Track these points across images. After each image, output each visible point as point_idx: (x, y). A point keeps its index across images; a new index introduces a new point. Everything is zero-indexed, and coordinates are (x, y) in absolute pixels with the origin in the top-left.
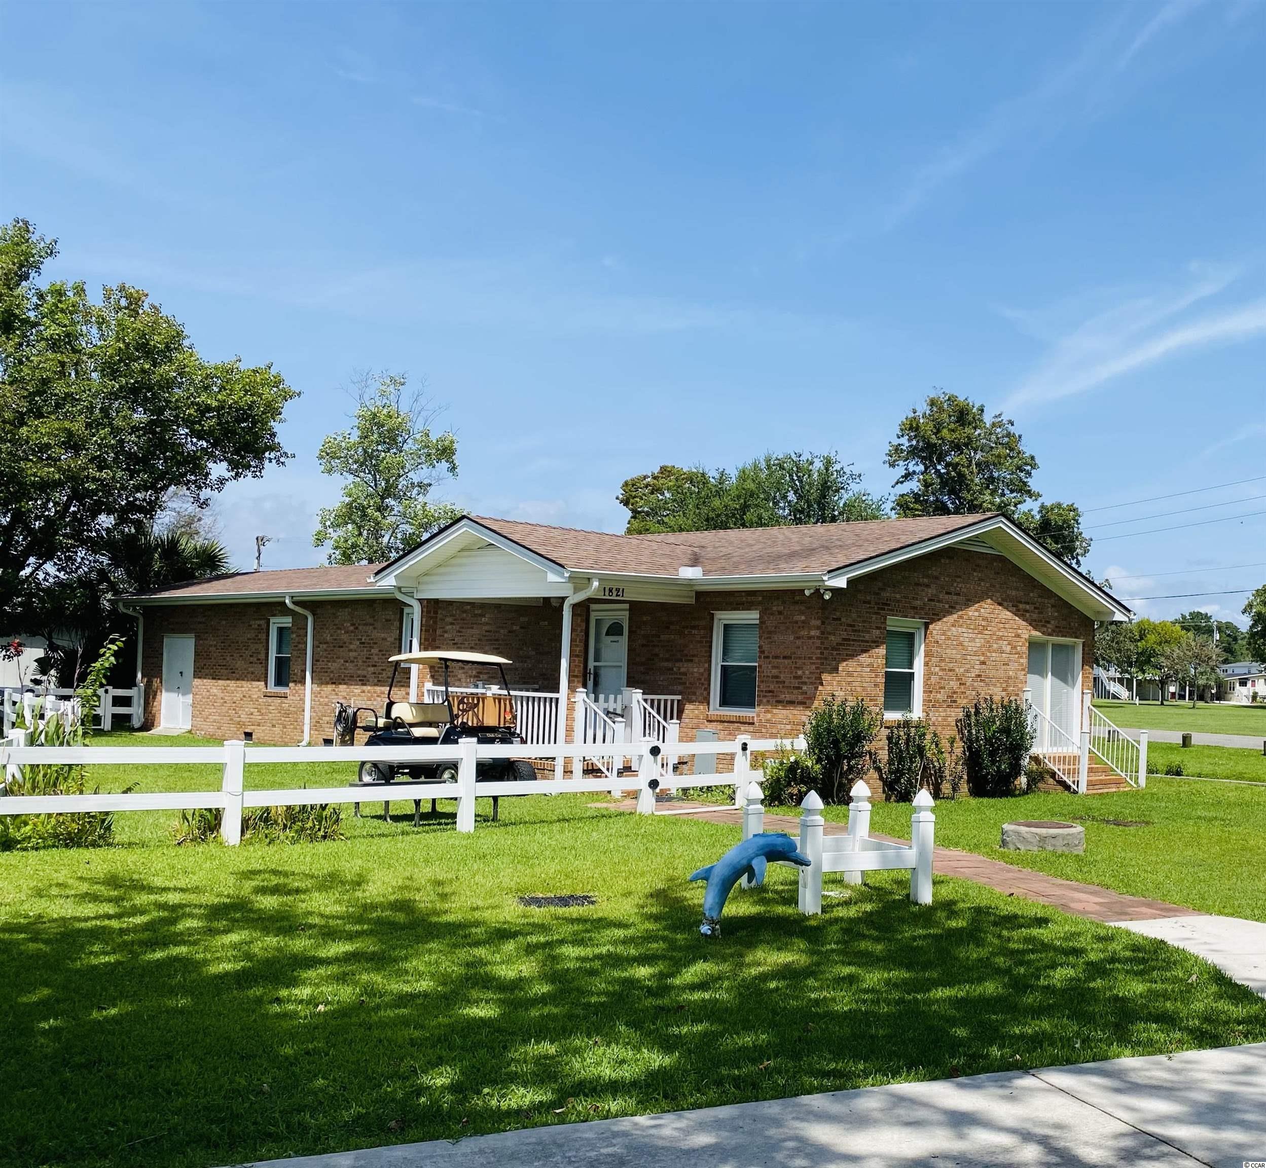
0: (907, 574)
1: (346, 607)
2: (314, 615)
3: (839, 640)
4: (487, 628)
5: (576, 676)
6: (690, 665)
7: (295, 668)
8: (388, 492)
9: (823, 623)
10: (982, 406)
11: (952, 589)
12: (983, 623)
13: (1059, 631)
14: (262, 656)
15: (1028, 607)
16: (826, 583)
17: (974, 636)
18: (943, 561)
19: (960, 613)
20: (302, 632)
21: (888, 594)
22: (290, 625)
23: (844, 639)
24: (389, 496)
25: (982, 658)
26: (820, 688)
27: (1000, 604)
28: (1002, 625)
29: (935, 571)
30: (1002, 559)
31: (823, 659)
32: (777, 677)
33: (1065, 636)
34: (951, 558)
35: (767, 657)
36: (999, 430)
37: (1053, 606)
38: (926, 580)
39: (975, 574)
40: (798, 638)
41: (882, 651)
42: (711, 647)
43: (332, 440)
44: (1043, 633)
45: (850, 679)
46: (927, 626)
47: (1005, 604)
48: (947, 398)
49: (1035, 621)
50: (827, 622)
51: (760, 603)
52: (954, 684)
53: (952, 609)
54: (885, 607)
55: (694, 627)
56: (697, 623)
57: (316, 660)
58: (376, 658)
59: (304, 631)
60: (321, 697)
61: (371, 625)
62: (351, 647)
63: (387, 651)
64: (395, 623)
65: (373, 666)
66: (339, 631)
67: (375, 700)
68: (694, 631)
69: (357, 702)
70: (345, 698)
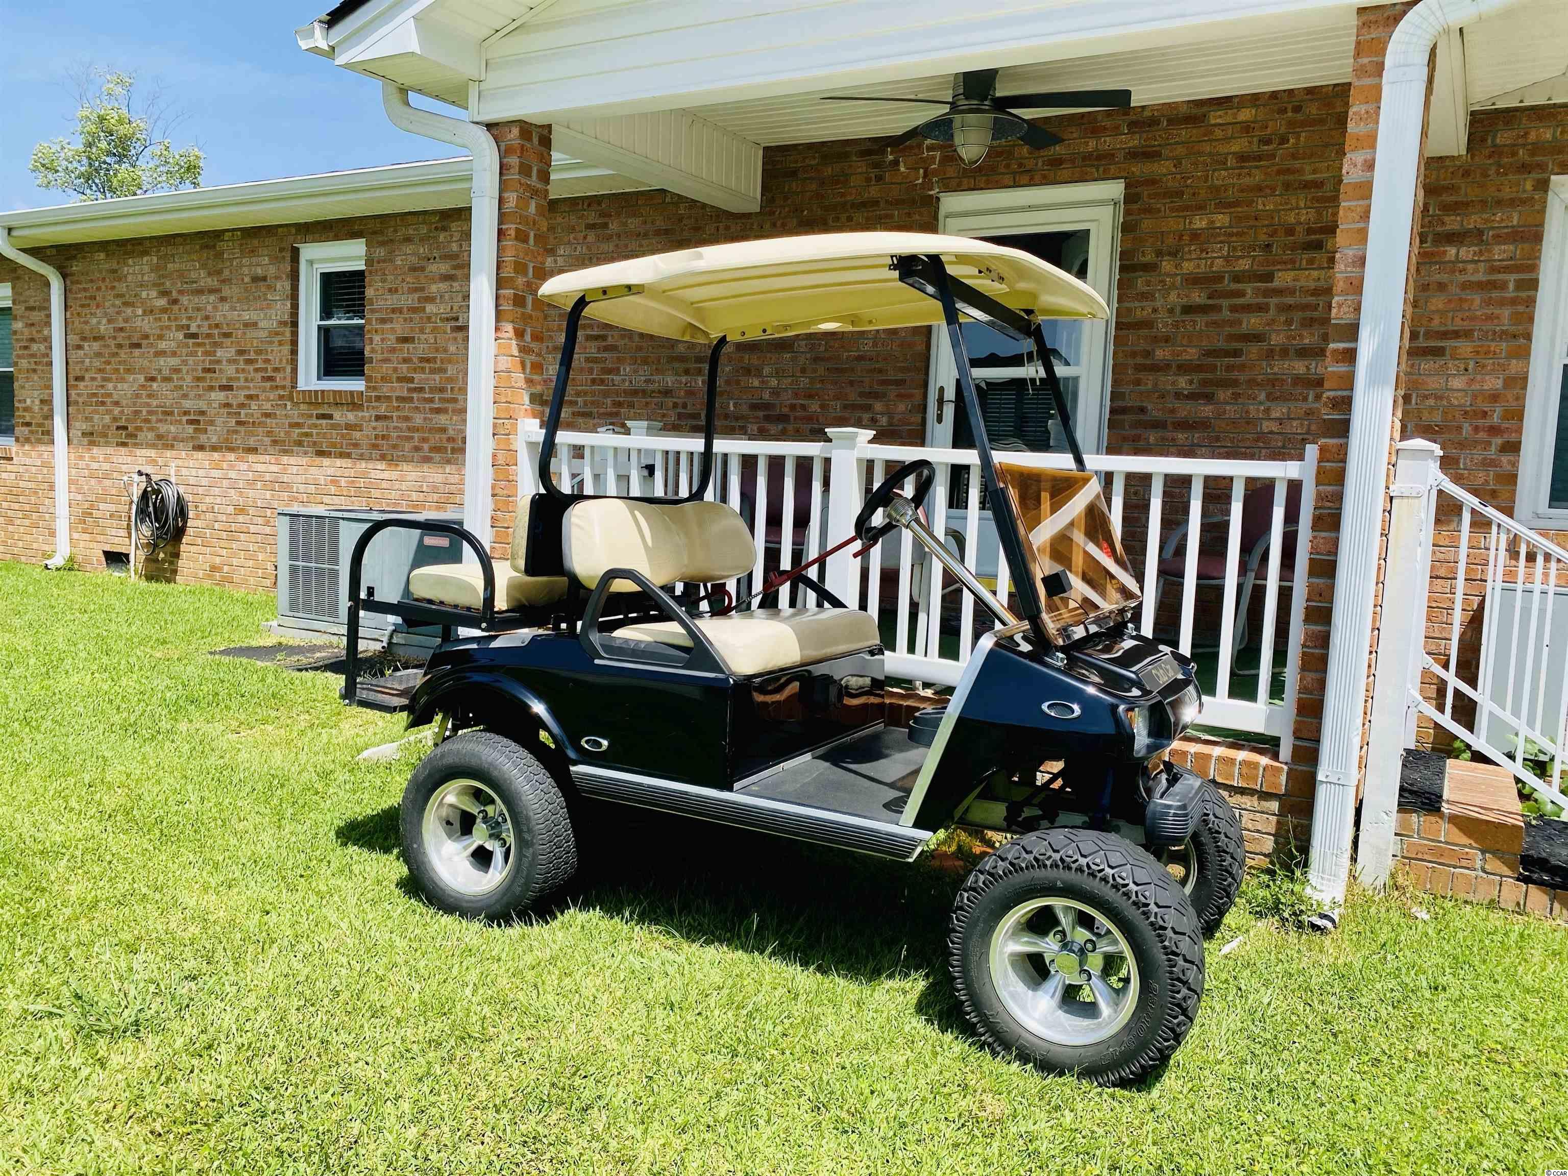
1: (146, 253)
2: (64, 276)
20: (36, 316)
56: (1473, 221)
57: (77, 379)
58: (230, 370)
59: (43, 314)
60: (93, 459)
61: (212, 291)
62: (162, 345)
63: (259, 352)
64: (279, 286)
65: (223, 388)
66: (129, 311)
67: (232, 468)
68: (1452, 251)
69: (184, 472)
70: (153, 462)
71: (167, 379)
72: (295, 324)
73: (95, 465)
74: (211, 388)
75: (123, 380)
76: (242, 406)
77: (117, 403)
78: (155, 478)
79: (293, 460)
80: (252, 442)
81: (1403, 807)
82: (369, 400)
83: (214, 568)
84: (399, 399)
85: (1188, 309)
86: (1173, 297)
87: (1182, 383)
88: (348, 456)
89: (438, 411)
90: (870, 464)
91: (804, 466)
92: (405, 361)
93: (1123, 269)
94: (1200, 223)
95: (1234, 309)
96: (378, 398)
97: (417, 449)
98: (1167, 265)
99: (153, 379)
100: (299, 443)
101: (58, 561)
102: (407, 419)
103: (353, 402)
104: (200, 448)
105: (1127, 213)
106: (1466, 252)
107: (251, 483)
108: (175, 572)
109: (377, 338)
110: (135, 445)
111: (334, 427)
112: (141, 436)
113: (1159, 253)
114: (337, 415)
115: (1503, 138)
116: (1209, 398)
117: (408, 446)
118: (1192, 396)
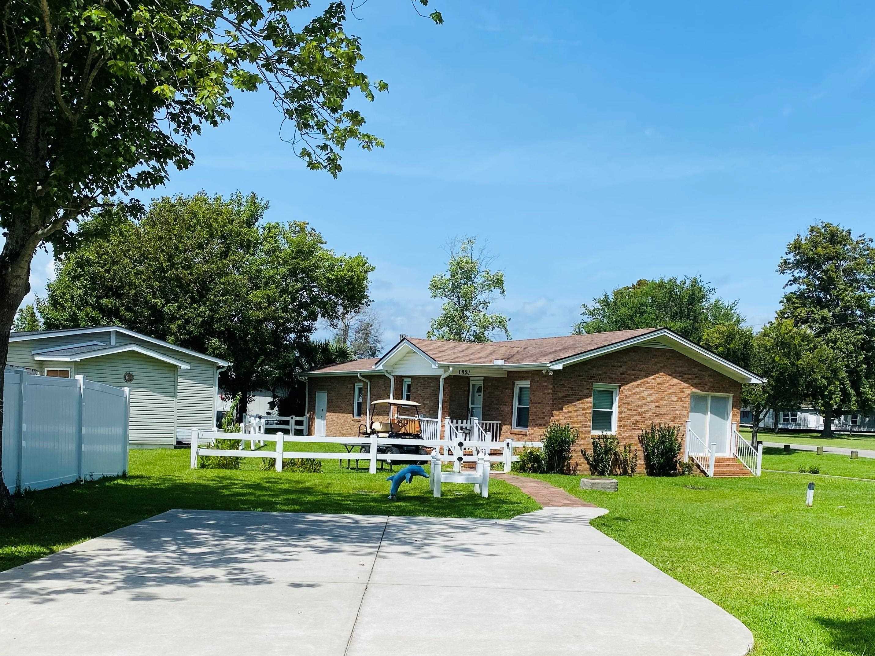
0: (607, 361)
2: (371, 382)
3: (563, 394)
4: (432, 389)
5: (445, 411)
6: (505, 406)
7: (363, 408)
8: (466, 307)
9: (554, 387)
10: (850, 230)
11: (637, 368)
12: (658, 386)
13: (713, 389)
14: (352, 402)
15: (690, 376)
16: (550, 368)
17: (651, 392)
18: (630, 353)
19: (642, 380)
20: (366, 390)
21: (594, 372)
22: (361, 386)
23: (567, 395)
24: (467, 310)
25: (657, 404)
26: (552, 418)
27: (670, 375)
28: (671, 387)
29: (625, 359)
30: (672, 351)
31: (553, 404)
32: (536, 413)
33: (719, 392)
34: (634, 352)
35: (532, 403)
36: (861, 246)
37: (709, 376)
38: (619, 364)
39: (652, 360)
40: (544, 394)
41: (590, 400)
42: (513, 398)
43: (436, 279)
44: (702, 390)
45: (570, 414)
46: (620, 387)
47: (674, 375)
48: (824, 225)
49: (696, 384)
50: (556, 386)
51: (531, 377)
52: (638, 418)
53: (636, 378)
54: (592, 378)
55: (506, 389)
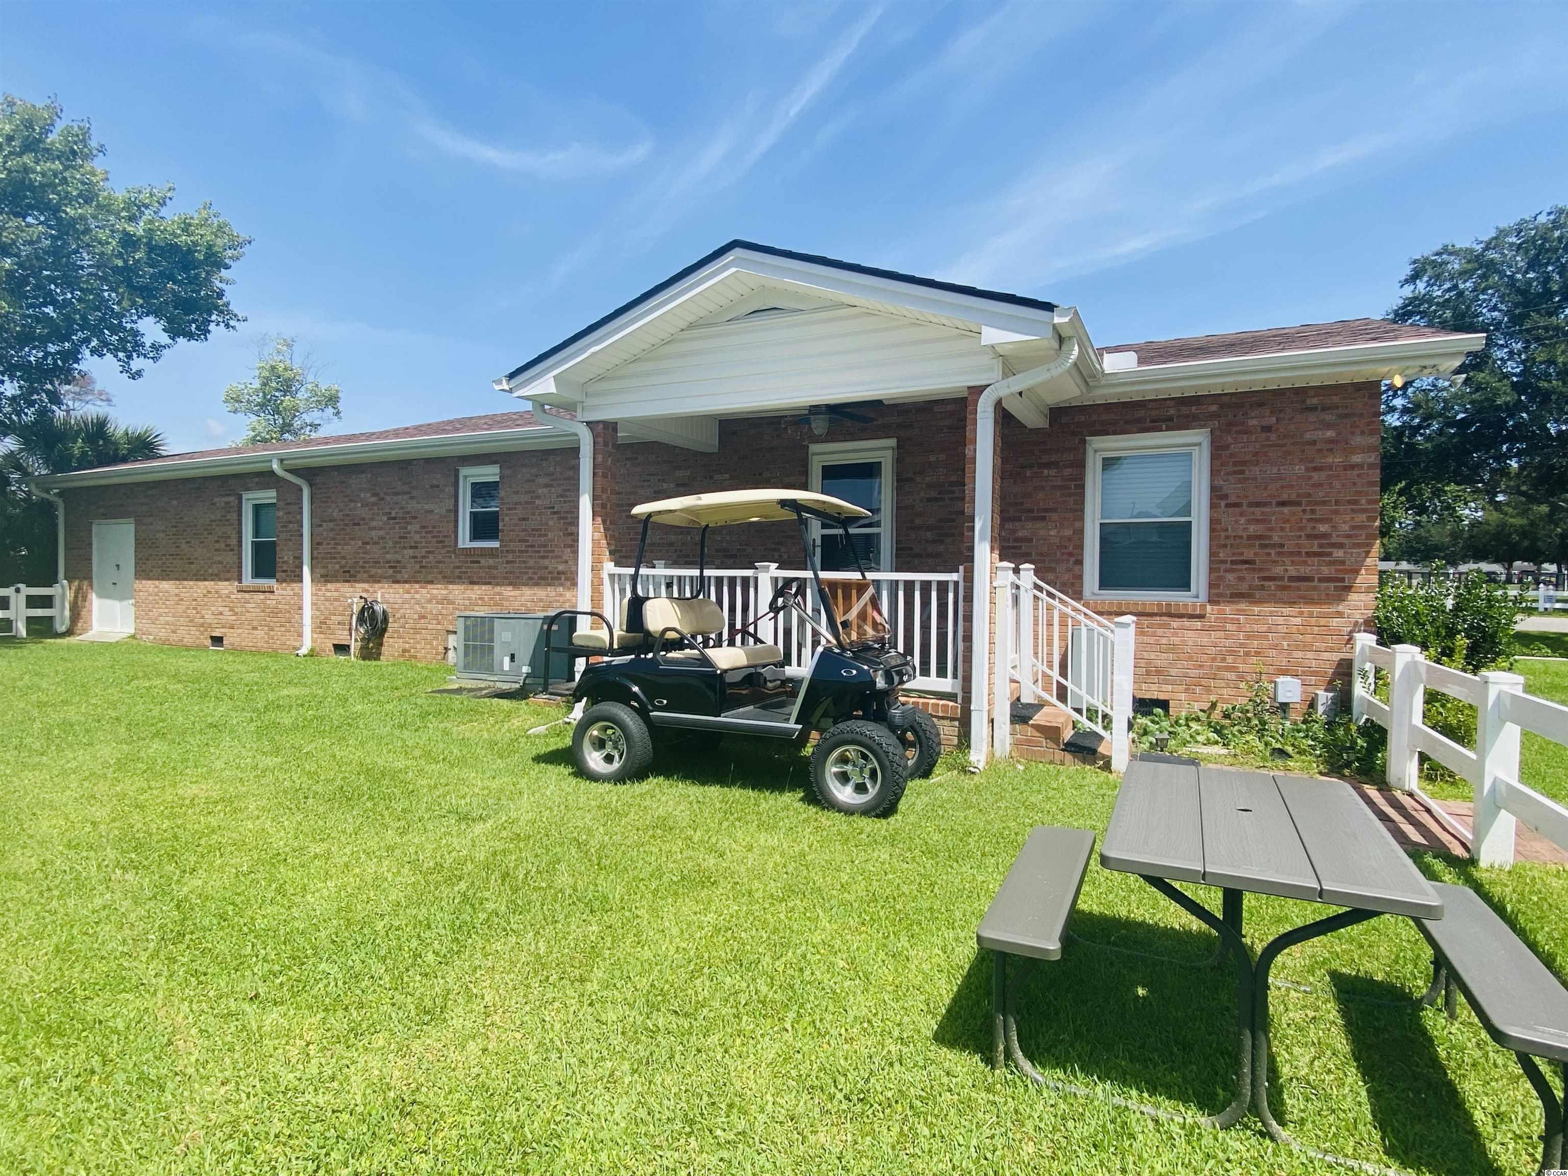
1: (363, 472)
2: (311, 485)
6: (1039, 524)
7: (284, 555)
14: (234, 542)
22: (274, 501)
32: (1261, 537)
35: (1236, 505)
40: (1319, 469)
42: (1083, 495)
43: (236, 387)
51: (1213, 416)
55: (1048, 465)
56: (1054, 458)
57: (318, 544)
58: (417, 537)
59: (296, 507)
60: (327, 590)
61: (405, 493)
62: (374, 524)
63: (434, 527)
64: (447, 490)
65: (411, 547)
66: (352, 505)
67: (417, 592)
68: (1046, 472)
69: (387, 595)
70: (367, 591)
71: (376, 543)
72: (456, 511)
73: (329, 594)
74: (405, 548)
75: (347, 544)
76: (424, 557)
77: (344, 558)
78: (369, 600)
79: (455, 587)
80: (430, 577)
81: (1012, 722)
82: (502, 552)
83: (404, 651)
84: (520, 551)
85: (929, 500)
86: (922, 494)
87: (929, 534)
88: (490, 583)
89: (543, 557)
90: (776, 579)
91: (745, 581)
92: (524, 530)
93: (897, 481)
94: (933, 458)
95: (951, 499)
96: (507, 551)
97: (531, 578)
98: (918, 479)
99: (367, 543)
100: (460, 578)
101: (304, 651)
102: (525, 562)
103: (491, 552)
104: (397, 582)
105: (899, 453)
106: (1053, 472)
107: (429, 601)
108: (380, 654)
109: (507, 519)
110: (355, 581)
111: (480, 568)
112: (359, 576)
113: (915, 473)
114: (483, 561)
115: (1064, 420)
116: (942, 542)
117: (525, 577)
118: (934, 541)
